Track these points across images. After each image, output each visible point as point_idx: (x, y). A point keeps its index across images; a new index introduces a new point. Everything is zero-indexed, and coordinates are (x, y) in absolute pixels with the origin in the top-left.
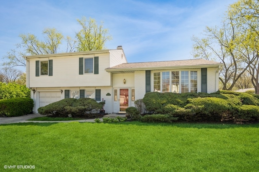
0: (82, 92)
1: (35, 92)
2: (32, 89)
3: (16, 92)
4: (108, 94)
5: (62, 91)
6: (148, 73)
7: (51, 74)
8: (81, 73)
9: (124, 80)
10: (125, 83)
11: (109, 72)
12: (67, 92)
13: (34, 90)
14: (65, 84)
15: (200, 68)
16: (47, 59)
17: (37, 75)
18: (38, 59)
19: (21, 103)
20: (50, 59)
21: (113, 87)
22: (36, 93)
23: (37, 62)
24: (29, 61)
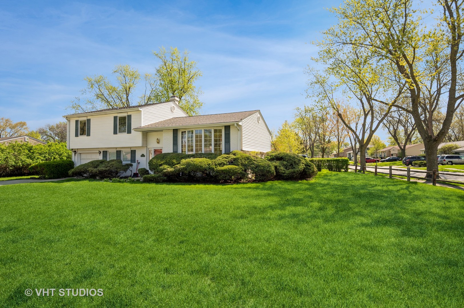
0: (119, 153)
1: (76, 153)
2: (74, 150)
3: (67, 153)
4: (143, 156)
5: (100, 153)
6: (175, 131)
7: (89, 135)
8: (115, 132)
9: (157, 139)
10: (158, 143)
11: (140, 131)
12: (105, 153)
13: (75, 152)
14: (103, 145)
15: (224, 126)
16: (85, 119)
17: (77, 135)
18: (77, 119)
19: (59, 165)
20: (89, 118)
21: (148, 147)
22: (76, 155)
23: (77, 122)
24: (70, 121)
